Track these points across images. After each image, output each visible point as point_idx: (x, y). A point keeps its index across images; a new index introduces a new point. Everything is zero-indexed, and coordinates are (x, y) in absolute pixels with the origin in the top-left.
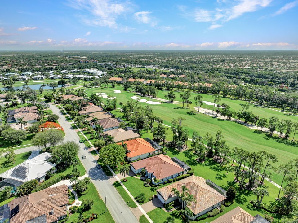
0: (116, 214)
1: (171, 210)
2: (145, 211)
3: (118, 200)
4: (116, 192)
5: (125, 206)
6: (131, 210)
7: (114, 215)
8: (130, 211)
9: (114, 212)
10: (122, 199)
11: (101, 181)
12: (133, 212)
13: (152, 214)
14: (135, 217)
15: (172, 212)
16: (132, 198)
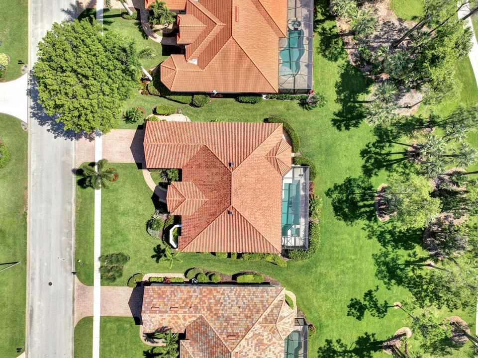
0: (37, 281)
1: (156, 340)
2: (103, 308)
3: (64, 238)
4: (69, 207)
5: (68, 268)
6: (76, 285)
7: (33, 279)
8: (71, 290)
9: (37, 271)
10: (73, 242)
11: (51, 135)
12: (76, 295)
13: (109, 326)
14: (73, 311)
15: (154, 348)
16: (97, 252)
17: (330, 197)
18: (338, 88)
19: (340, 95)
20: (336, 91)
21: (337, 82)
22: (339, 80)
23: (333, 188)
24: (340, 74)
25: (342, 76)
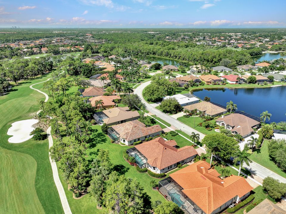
17: (127, 168)
18: (149, 197)
19: (146, 196)
20: (148, 196)
21: (151, 199)
22: (150, 200)
23: (128, 170)
24: (152, 202)
25: (150, 202)
